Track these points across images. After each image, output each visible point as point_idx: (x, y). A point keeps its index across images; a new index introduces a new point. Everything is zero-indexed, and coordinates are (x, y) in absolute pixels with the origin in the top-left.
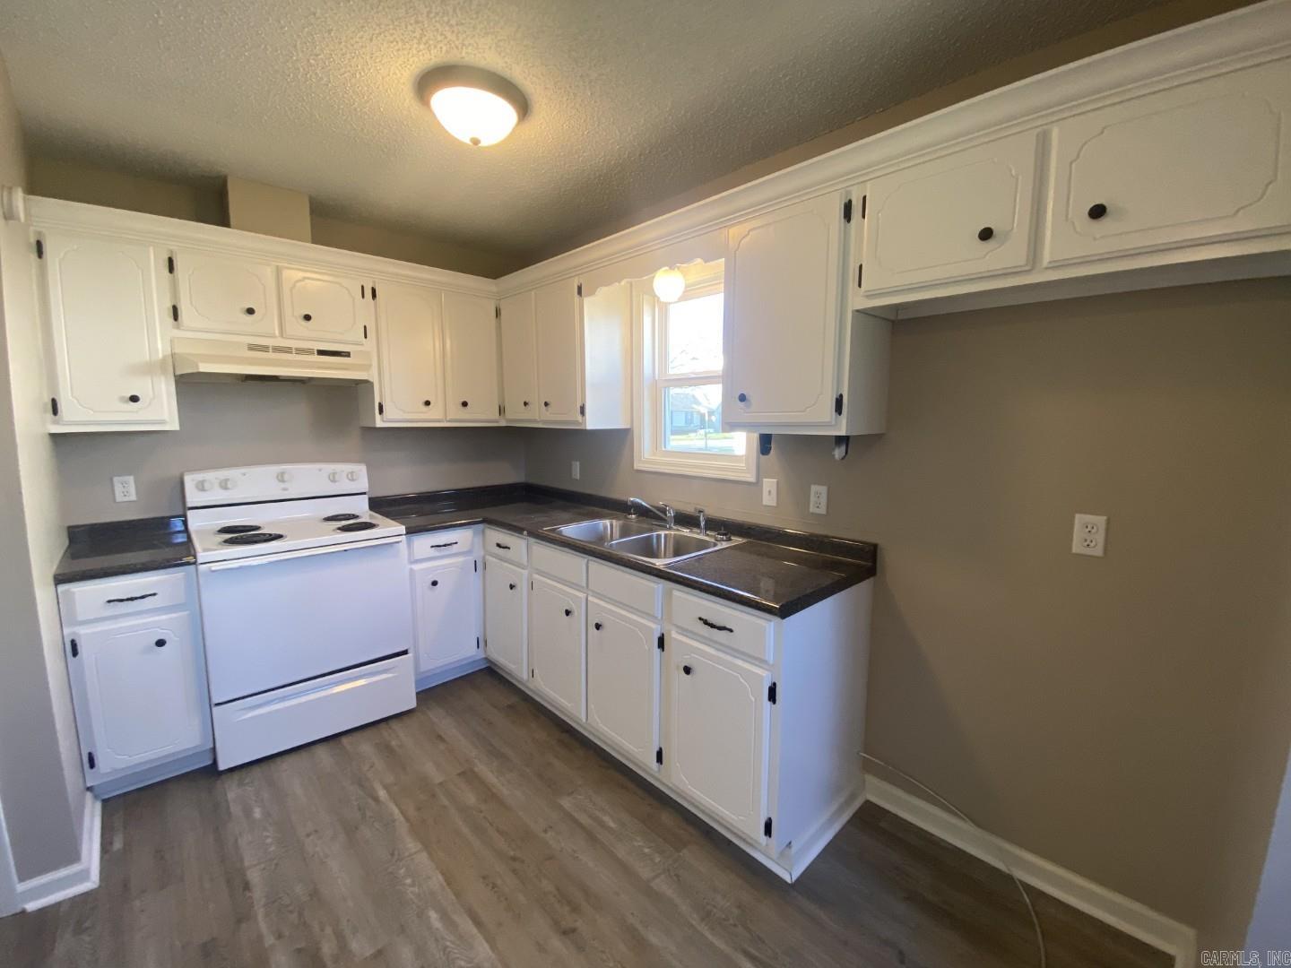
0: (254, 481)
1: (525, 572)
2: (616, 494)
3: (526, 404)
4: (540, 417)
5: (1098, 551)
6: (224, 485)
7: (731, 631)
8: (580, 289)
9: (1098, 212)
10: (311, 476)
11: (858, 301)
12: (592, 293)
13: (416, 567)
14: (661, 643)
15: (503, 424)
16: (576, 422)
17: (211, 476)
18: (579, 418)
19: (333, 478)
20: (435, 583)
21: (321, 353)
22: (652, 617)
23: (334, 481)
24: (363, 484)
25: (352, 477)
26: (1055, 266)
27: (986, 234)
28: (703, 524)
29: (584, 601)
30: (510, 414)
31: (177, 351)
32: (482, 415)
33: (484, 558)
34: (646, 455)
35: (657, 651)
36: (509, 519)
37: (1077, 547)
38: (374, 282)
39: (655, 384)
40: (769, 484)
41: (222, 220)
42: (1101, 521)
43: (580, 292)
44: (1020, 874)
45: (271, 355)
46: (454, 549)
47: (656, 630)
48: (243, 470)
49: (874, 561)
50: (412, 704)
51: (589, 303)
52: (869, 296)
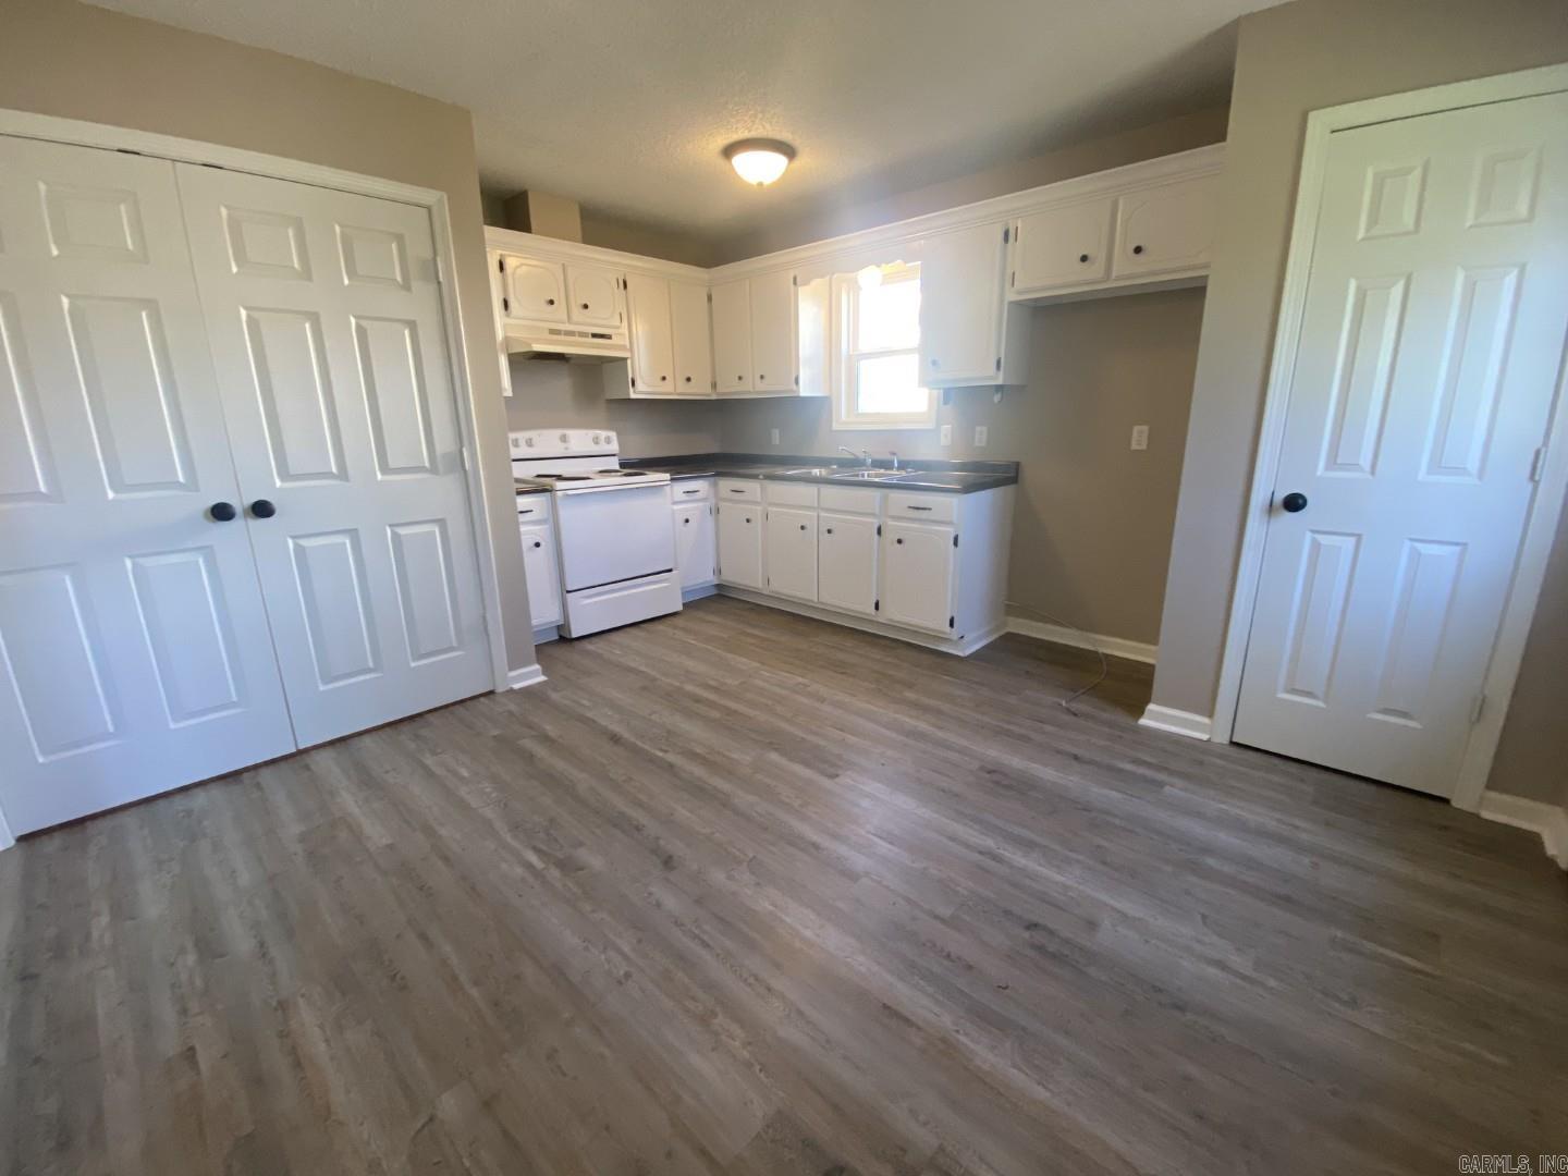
0: (546, 441)
1: (759, 508)
2: (817, 454)
3: (740, 378)
4: (754, 388)
5: (1144, 447)
6: (529, 443)
7: (930, 509)
8: (795, 279)
9: (1138, 250)
10: (581, 439)
11: (1012, 296)
12: (806, 283)
13: (676, 507)
14: (879, 531)
15: (714, 397)
16: (792, 391)
17: (522, 436)
18: (794, 387)
19: (596, 441)
20: (687, 521)
21: (594, 336)
22: (873, 515)
23: (597, 443)
24: (614, 447)
25: (608, 441)
26: (1118, 278)
27: (1084, 259)
28: (896, 465)
29: (816, 519)
30: (720, 389)
31: (509, 334)
32: (699, 390)
33: (716, 504)
34: (842, 418)
35: (876, 536)
36: (741, 471)
37: (1134, 446)
38: (625, 276)
39: (849, 357)
40: (946, 429)
41: (524, 226)
42: (1145, 428)
43: (795, 283)
44: (1103, 650)
45: (562, 337)
46: (697, 495)
47: (876, 523)
48: (538, 432)
49: (1017, 472)
50: (680, 608)
51: (803, 292)
52: (1019, 293)
